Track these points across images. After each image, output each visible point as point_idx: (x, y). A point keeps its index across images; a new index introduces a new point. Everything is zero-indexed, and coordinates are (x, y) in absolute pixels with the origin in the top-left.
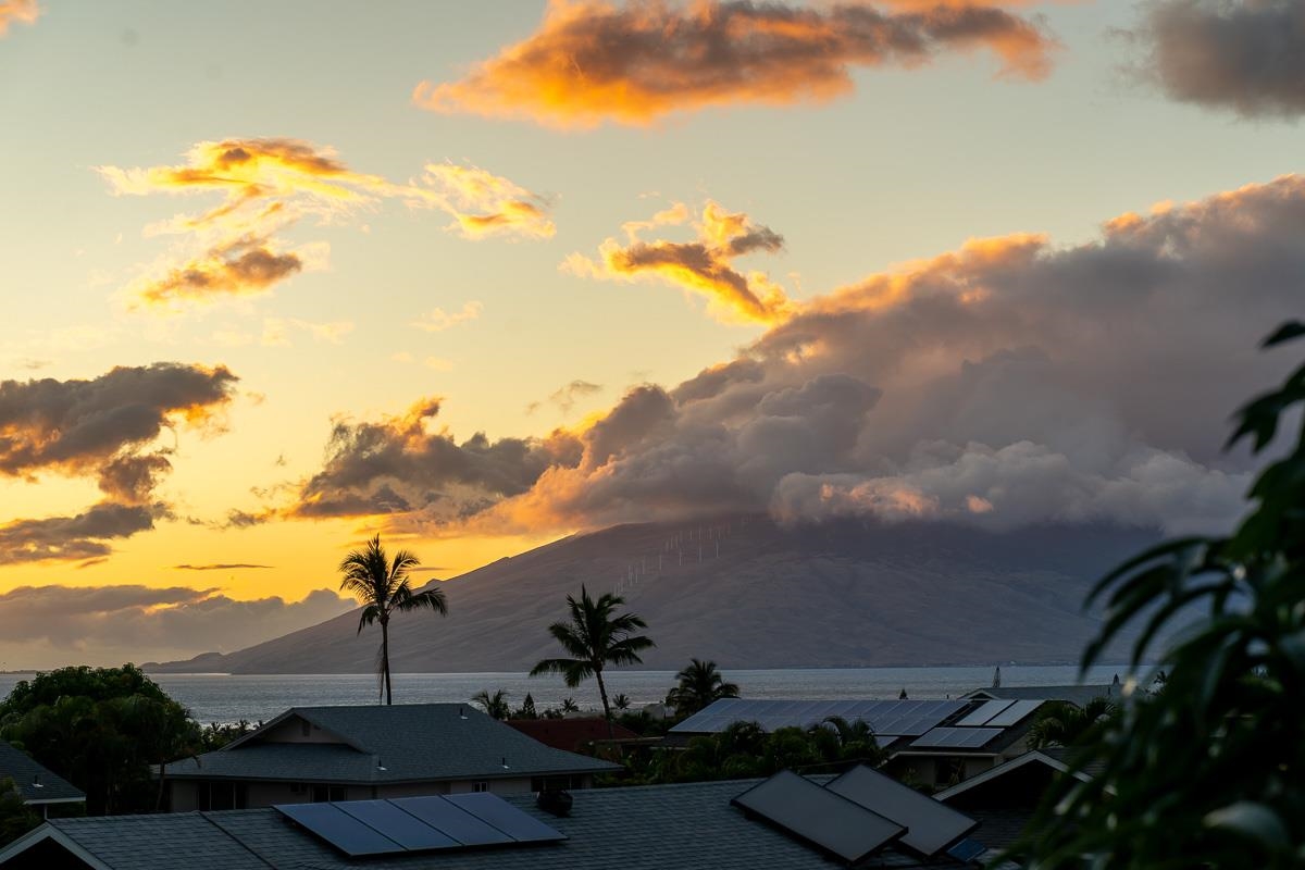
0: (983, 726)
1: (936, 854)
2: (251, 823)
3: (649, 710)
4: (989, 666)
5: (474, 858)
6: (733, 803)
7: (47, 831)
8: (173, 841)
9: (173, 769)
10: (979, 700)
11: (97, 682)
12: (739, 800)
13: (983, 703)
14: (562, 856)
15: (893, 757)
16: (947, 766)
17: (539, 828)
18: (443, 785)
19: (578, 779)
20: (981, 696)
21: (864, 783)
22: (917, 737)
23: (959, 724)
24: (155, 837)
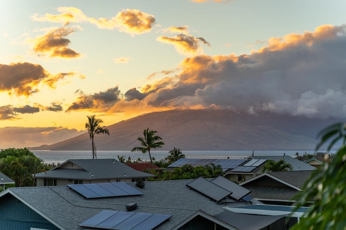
0: (250, 166)
1: (239, 200)
2: (61, 189)
3: (162, 161)
4: (251, 150)
5: (119, 199)
6: (187, 185)
7: (8, 191)
8: (41, 194)
9: (37, 175)
10: (249, 159)
11: (17, 152)
12: (188, 185)
13: (251, 160)
14: (142, 199)
15: (227, 174)
16: (241, 177)
17: (136, 191)
18: (109, 180)
19: (144, 179)
20: (250, 158)
21: (221, 181)
22: (233, 169)
23: (244, 166)
24: (36, 193)
